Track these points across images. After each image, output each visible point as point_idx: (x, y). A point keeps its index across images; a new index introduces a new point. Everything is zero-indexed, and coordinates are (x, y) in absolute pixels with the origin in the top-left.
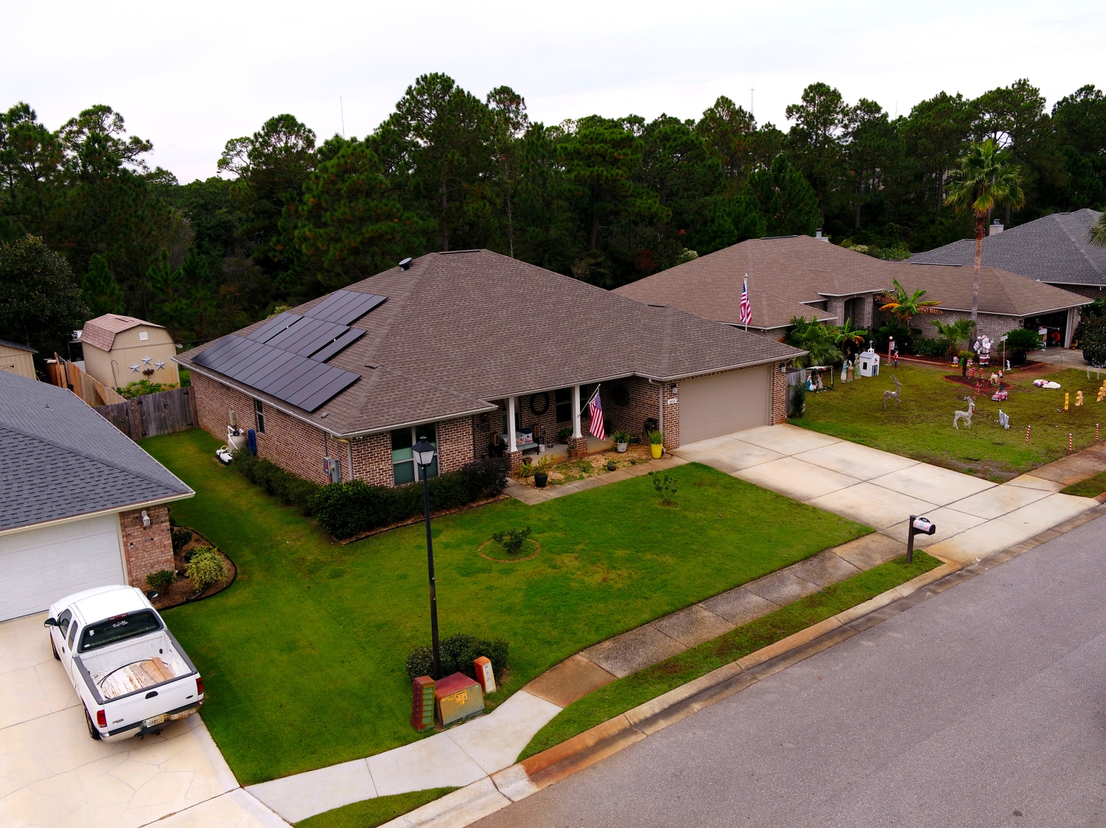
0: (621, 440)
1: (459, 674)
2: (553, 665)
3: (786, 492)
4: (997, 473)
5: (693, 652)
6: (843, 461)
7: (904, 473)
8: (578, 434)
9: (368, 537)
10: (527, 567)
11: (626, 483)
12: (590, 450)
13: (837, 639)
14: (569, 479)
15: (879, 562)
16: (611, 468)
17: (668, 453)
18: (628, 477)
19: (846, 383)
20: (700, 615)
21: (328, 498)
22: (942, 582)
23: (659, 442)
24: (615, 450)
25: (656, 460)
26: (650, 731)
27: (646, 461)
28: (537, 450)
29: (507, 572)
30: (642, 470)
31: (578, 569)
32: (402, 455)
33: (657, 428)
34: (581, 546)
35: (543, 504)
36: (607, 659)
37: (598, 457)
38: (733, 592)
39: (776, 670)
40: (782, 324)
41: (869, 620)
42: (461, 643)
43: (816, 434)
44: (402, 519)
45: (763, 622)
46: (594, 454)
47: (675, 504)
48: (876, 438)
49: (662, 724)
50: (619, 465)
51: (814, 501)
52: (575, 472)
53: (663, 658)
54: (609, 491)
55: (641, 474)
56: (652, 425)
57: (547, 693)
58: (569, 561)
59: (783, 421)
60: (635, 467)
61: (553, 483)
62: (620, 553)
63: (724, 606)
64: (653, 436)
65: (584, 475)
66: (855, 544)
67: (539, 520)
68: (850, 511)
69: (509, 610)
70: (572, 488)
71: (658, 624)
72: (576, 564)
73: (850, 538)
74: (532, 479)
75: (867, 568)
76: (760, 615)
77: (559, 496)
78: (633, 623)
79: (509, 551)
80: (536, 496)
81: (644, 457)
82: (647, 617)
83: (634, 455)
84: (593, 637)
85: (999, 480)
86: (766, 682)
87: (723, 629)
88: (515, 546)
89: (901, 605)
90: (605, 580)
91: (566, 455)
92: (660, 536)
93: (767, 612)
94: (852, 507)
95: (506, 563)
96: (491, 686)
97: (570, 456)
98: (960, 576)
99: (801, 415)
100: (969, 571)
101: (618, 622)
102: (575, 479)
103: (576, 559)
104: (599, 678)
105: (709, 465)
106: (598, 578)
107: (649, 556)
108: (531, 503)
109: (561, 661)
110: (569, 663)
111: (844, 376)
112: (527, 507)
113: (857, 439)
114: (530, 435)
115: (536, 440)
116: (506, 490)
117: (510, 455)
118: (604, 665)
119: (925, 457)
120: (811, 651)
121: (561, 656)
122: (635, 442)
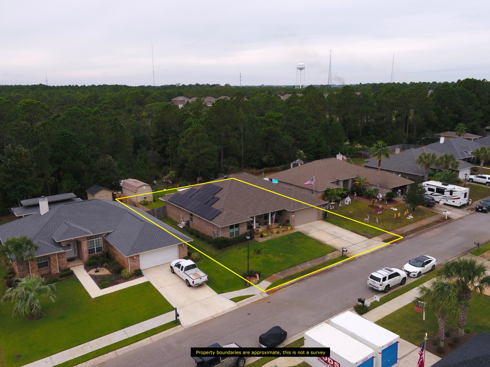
0: (280, 225)
1: (252, 277)
2: (269, 276)
3: (319, 240)
4: (370, 236)
5: (296, 274)
6: (335, 232)
7: (348, 235)
8: (270, 224)
9: (225, 249)
10: (262, 257)
11: (282, 237)
12: (273, 228)
13: (324, 272)
14: (268, 235)
15: (336, 257)
16: (278, 233)
17: (292, 229)
18: (282, 235)
19: (341, 207)
20: (298, 267)
21: (218, 241)
22: (348, 262)
23: (290, 226)
24: (279, 227)
25: (289, 231)
26: (288, 287)
27: (286, 231)
28: (260, 227)
29: (257, 258)
30: (286, 233)
31: (272, 257)
32: (232, 231)
33: (289, 222)
34: (272, 252)
35: (263, 242)
36: (279, 275)
37: (275, 229)
38: (305, 263)
39: (311, 278)
40: (324, 190)
41: (332, 269)
42: (252, 271)
43: (329, 223)
44: (232, 245)
45: (310, 269)
46: (274, 228)
47: (293, 243)
48: (344, 225)
49: (290, 286)
50: (280, 232)
51: (325, 242)
52: (269, 234)
53: (290, 275)
54: (278, 239)
55: (285, 234)
56: (288, 221)
57: (268, 281)
58: (270, 256)
59: (322, 219)
60: (284, 232)
61: (265, 236)
62: (281, 254)
63: (302, 266)
64: (288, 224)
65: (272, 234)
66: (332, 253)
67: (263, 246)
68: (333, 245)
69: (259, 266)
70: (269, 238)
71: (289, 269)
72: (272, 256)
73: (331, 251)
74: (259, 235)
75: (333, 259)
76: (310, 268)
77: (266, 240)
78: (284, 269)
79: (257, 253)
80: (261, 240)
81: (286, 230)
82: (287, 267)
83: (283, 229)
84: (276, 271)
85: (370, 238)
86: (309, 280)
87: (302, 270)
88: (258, 252)
89: (338, 266)
90: (278, 260)
91: (267, 229)
92: (290, 250)
93: (311, 267)
94: (334, 244)
95: (257, 256)
96: (258, 279)
97: (268, 229)
98: (352, 260)
99: (326, 218)
100: (355, 260)
101: (281, 268)
102: (270, 235)
103: (272, 255)
104: (278, 279)
105: (302, 232)
106: (277, 259)
107: (287, 255)
108: (260, 242)
109: (271, 275)
110: (272, 276)
111: (340, 205)
112: (259, 243)
113: (339, 225)
114: (258, 223)
115: (259, 225)
116: (254, 238)
117: (254, 229)
118: (279, 276)
119: (354, 231)
120: (319, 275)
121: (271, 274)
122: (284, 225)
